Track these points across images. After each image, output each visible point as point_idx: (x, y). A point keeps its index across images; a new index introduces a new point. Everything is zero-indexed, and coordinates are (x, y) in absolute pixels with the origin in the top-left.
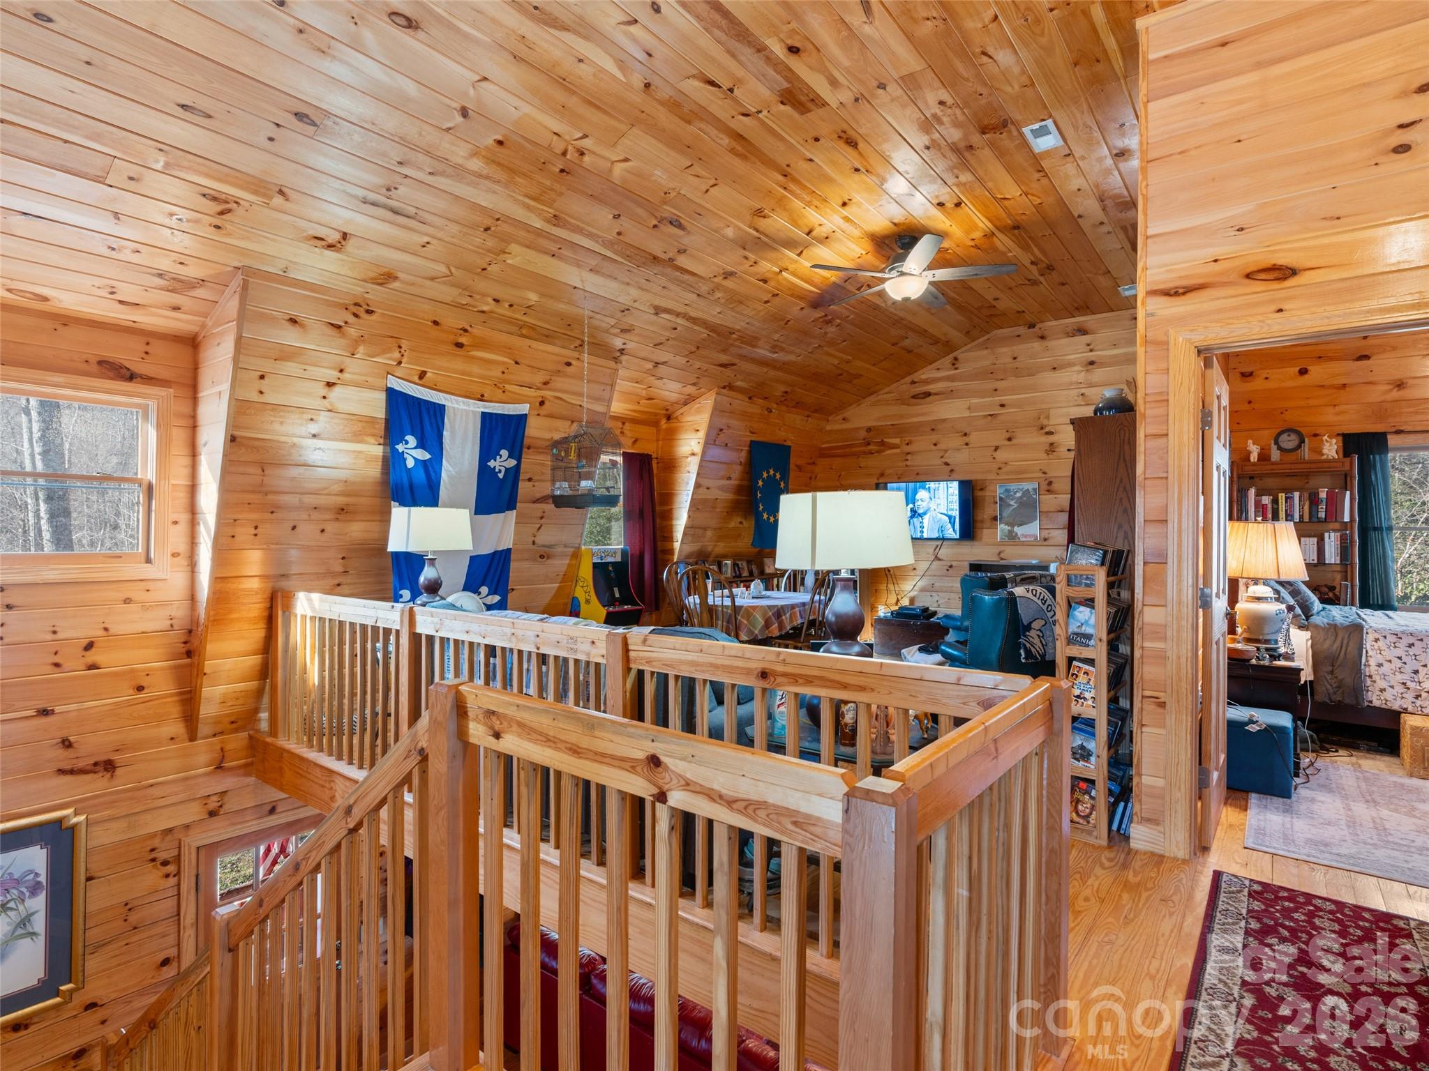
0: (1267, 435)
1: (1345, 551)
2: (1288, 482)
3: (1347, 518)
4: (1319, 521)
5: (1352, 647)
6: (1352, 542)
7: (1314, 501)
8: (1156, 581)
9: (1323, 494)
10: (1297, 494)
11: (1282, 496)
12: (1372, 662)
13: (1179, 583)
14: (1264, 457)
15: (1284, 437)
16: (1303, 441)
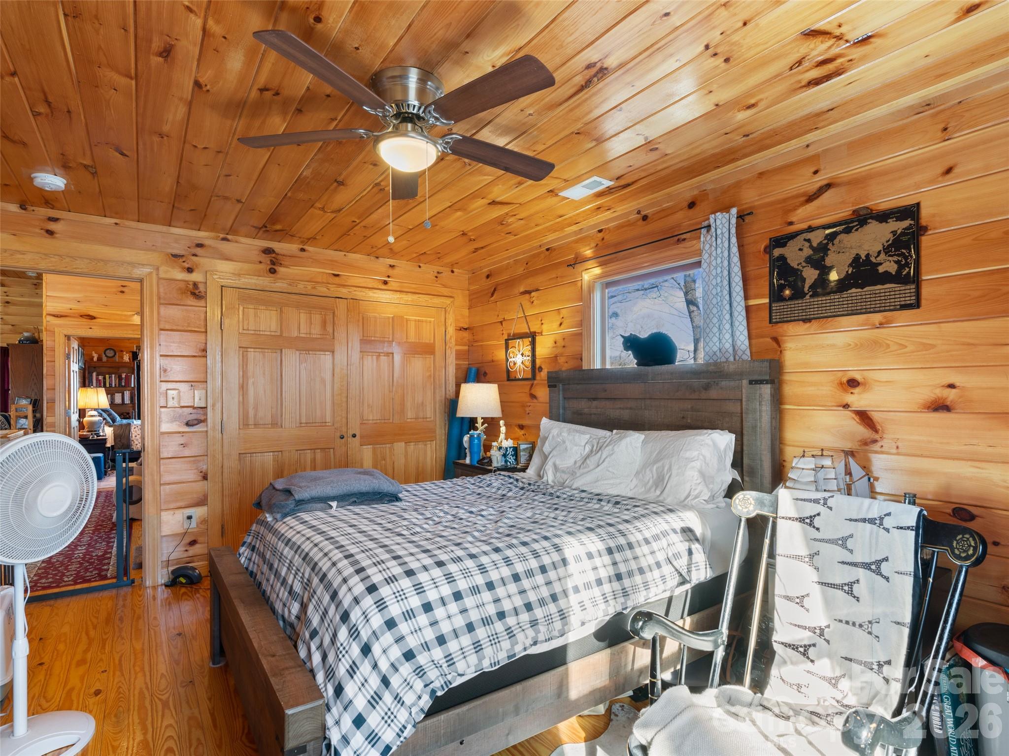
0: (101, 349)
1: (132, 399)
2: (111, 370)
3: (133, 386)
4: (122, 386)
5: (127, 432)
6: (135, 395)
7: (120, 379)
8: (52, 409)
9: (123, 376)
10: (113, 376)
11: (107, 376)
12: (133, 436)
13: (59, 409)
14: (100, 359)
15: (108, 351)
16: (115, 354)
